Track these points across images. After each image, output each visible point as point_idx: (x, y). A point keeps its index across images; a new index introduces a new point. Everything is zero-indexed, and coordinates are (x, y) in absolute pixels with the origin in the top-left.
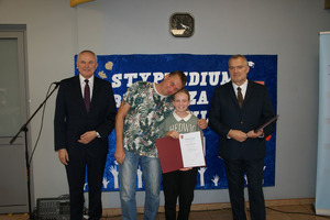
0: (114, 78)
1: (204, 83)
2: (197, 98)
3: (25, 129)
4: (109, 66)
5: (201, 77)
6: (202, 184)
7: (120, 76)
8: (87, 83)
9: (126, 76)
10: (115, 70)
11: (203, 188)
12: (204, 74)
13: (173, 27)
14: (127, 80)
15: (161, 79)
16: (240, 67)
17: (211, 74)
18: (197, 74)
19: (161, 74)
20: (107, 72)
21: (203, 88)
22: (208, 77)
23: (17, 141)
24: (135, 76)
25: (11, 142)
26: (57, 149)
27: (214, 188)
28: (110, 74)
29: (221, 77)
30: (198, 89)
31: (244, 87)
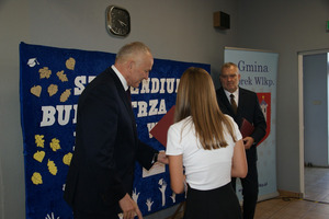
0: (77, 81)
1: (162, 91)
2: (158, 107)
4: (71, 63)
5: (160, 84)
7: (83, 78)
9: (91, 79)
10: (79, 71)
12: (163, 80)
17: (168, 80)
18: (157, 80)
20: (68, 72)
21: (162, 96)
22: (166, 84)
28: (72, 75)
29: (175, 84)
31: (236, 95)
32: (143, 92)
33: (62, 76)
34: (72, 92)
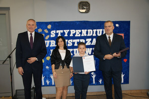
0: (52, 32)
1: (94, 35)
3: (10, 57)
4: (49, 27)
5: (93, 32)
6: (94, 83)
7: (54, 31)
8: (31, 35)
9: (57, 31)
10: (52, 29)
11: (94, 85)
12: (95, 31)
13: (80, 8)
14: (58, 34)
15: (74, 33)
16: (109, 26)
17: (98, 30)
18: (91, 31)
19: (74, 31)
20: (48, 30)
21: (94, 37)
23: (6, 63)
24: (62, 31)
25: (3, 63)
26: (17, 67)
27: (100, 84)
28: (50, 31)
29: (103, 32)
30: (92, 37)
31: (112, 36)
32: (82, 35)
33: (46, 31)
34: (50, 36)
